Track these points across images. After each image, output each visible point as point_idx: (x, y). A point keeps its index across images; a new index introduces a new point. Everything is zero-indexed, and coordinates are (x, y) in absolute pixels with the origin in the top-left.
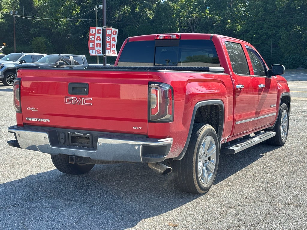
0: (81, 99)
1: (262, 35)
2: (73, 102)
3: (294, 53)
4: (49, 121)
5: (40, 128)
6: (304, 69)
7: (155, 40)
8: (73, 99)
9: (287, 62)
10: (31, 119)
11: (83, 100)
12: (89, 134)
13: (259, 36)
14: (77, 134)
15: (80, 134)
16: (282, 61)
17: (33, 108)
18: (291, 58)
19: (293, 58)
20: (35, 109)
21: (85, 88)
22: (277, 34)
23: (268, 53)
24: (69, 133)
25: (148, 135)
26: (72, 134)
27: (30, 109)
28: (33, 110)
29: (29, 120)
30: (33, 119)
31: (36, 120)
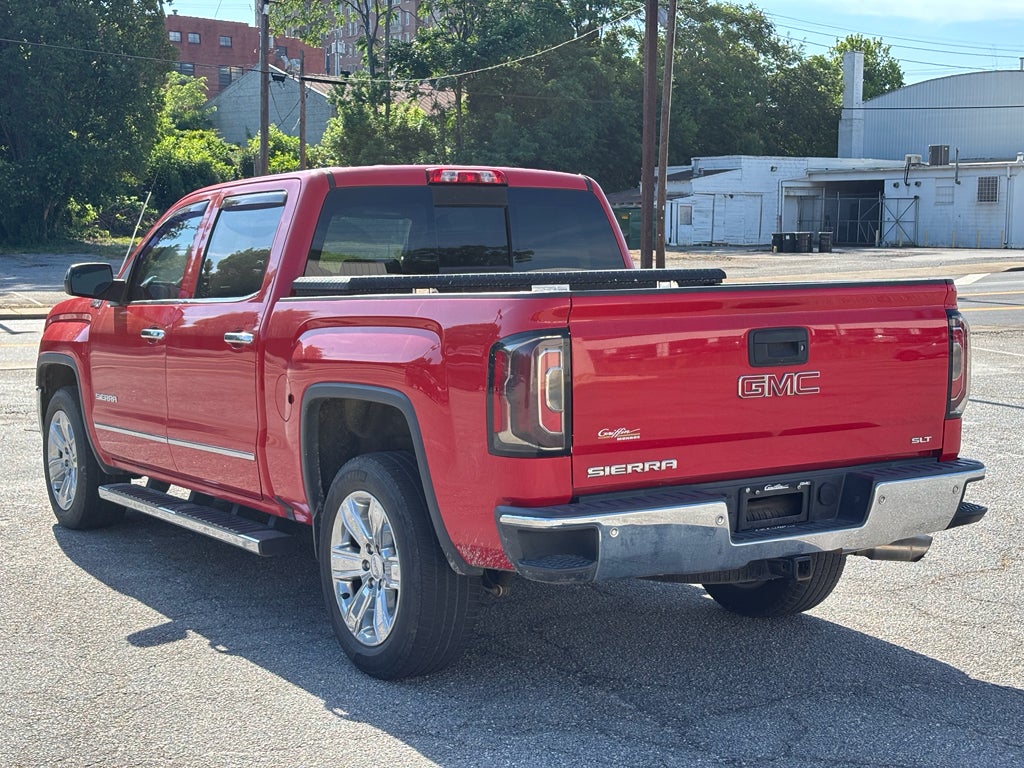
0: (792, 378)
2: (766, 391)
5: (641, 493)
7: (430, 184)
8: (765, 382)
10: (607, 469)
11: (795, 378)
12: (806, 483)
14: (772, 488)
15: (782, 487)
17: (619, 431)
20: (628, 432)
24: (748, 490)
25: (944, 453)
26: (758, 491)
27: (610, 433)
28: (622, 435)
29: (602, 473)
30: (614, 470)
31: (629, 471)
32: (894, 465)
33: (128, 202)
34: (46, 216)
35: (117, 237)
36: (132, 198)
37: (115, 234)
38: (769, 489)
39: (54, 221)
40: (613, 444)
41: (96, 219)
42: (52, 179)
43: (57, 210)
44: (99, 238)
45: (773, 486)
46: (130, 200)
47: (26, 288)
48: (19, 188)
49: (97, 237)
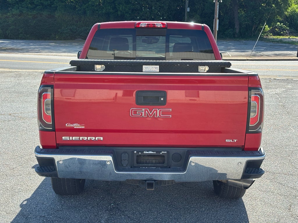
0: (156, 111)
1: (37, 5)
2: (143, 115)
3: (70, 24)
4: (102, 138)
6: (82, 39)
7: (135, 28)
8: (143, 111)
9: (65, 33)
11: (158, 111)
12: (165, 152)
13: (35, 6)
14: (147, 152)
15: (152, 153)
16: (60, 32)
17: (75, 125)
18: (68, 29)
19: (70, 29)
20: (79, 125)
21: (162, 97)
22: (52, 4)
23: (45, 23)
24: (135, 152)
25: (245, 147)
26: (140, 153)
27: (71, 125)
28: (76, 126)
29: (69, 139)
30: (74, 138)
31: (81, 139)
32: (216, 149)
33: (280, 25)
34: (253, 29)
35: (274, 36)
36: (282, 24)
37: (274, 35)
38: (146, 153)
39: (256, 31)
40: (73, 129)
41: (269, 30)
42: (255, 19)
43: (257, 28)
44: (269, 36)
45: (148, 151)
46: (281, 24)
47: (233, 51)
48: (246, 21)
49: (268, 36)
